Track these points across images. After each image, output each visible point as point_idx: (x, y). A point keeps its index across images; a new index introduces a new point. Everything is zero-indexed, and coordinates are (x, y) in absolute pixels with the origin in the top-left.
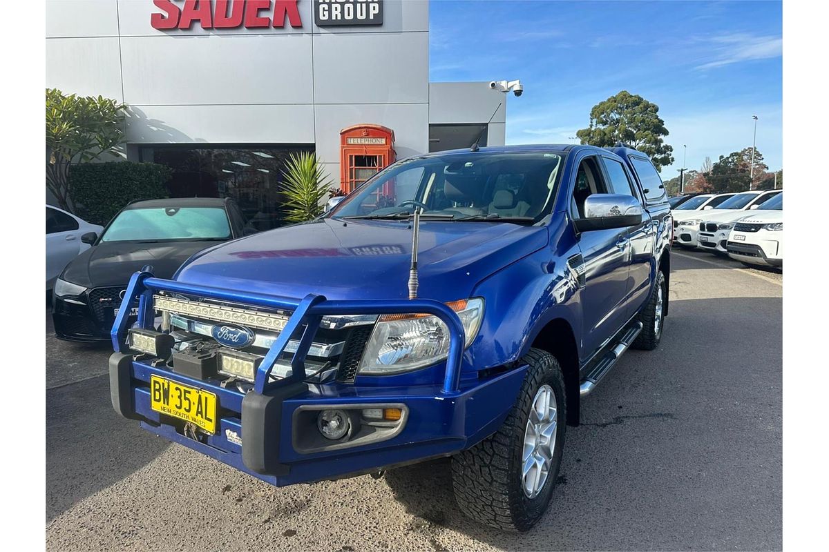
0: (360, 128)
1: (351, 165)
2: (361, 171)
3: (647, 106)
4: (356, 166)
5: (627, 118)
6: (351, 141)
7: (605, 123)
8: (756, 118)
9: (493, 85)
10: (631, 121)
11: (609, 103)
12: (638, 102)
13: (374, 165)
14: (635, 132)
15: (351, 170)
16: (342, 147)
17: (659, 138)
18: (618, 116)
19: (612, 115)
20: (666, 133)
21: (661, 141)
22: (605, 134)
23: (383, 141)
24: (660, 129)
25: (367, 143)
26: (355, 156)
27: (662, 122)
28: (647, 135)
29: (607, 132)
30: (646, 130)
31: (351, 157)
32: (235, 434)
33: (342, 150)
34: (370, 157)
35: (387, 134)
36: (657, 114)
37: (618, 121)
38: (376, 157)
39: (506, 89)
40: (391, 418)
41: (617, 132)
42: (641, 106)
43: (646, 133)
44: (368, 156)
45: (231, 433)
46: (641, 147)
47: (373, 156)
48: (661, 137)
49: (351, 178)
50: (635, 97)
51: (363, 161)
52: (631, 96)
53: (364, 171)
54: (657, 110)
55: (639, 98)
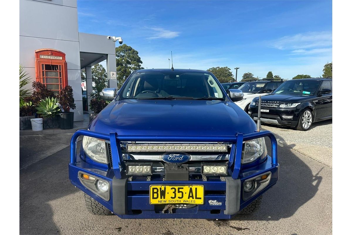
0: (47, 50)
1: (43, 69)
2: (49, 72)
3: (134, 51)
4: (45, 70)
5: (127, 55)
6: (42, 57)
7: (118, 56)
8: (169, 60)
9: (110, 38)
10: (129, 57)
11: (120, 48)
12: (130, 49)
13: (56, 70)
14: (130, 61)
15: (43, 72)
16: (37, 60)
17: (139, 64)
18: (123, 54)
19: (121, 53)
20: (142, 63)
21: (140, 66)
22: (119, 61)
23: (61, 58)
24: (139, 61)
25: (51, 58)
26: (45, 65)
27: (140, 58)
28: (135, 63)
29: (120, 60)
30: (134, 61)
31: (43, 65)
32: (216, 201)
33: (37, 61)
34: (53, 66)
35: (63, 55)
36: (138, 55)
37: (123, 56)
38: (57, 66)
39: (115, 40)
40: (264, 178)
41: (123, 61)
42: (132, 51)
43: (135, 62)
44: (52, 65)
45: (213, 201)
46: (133, 68)
47: (55, 65)
48: (140, 64)
49: (43, 75)
50: (129, 47)
51: (49, 67)
52: (128, 47)
53: (50, 72)
54: (138, 53)
55: (131, 48)
